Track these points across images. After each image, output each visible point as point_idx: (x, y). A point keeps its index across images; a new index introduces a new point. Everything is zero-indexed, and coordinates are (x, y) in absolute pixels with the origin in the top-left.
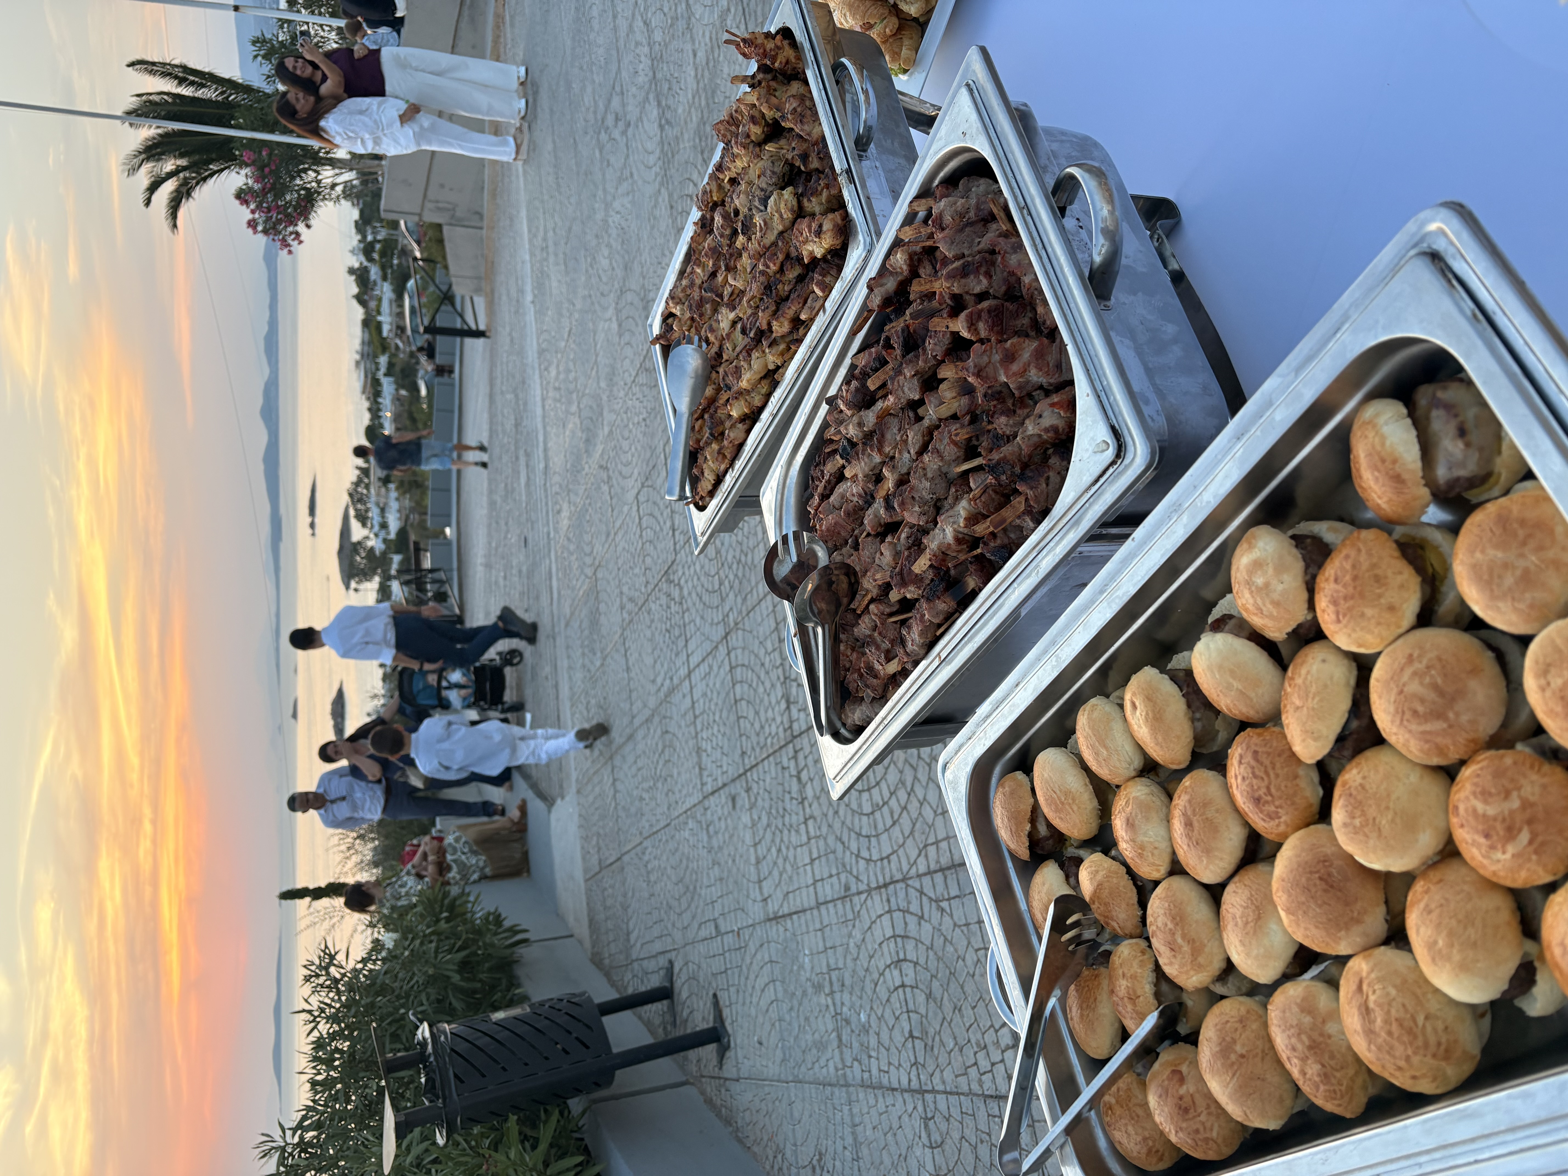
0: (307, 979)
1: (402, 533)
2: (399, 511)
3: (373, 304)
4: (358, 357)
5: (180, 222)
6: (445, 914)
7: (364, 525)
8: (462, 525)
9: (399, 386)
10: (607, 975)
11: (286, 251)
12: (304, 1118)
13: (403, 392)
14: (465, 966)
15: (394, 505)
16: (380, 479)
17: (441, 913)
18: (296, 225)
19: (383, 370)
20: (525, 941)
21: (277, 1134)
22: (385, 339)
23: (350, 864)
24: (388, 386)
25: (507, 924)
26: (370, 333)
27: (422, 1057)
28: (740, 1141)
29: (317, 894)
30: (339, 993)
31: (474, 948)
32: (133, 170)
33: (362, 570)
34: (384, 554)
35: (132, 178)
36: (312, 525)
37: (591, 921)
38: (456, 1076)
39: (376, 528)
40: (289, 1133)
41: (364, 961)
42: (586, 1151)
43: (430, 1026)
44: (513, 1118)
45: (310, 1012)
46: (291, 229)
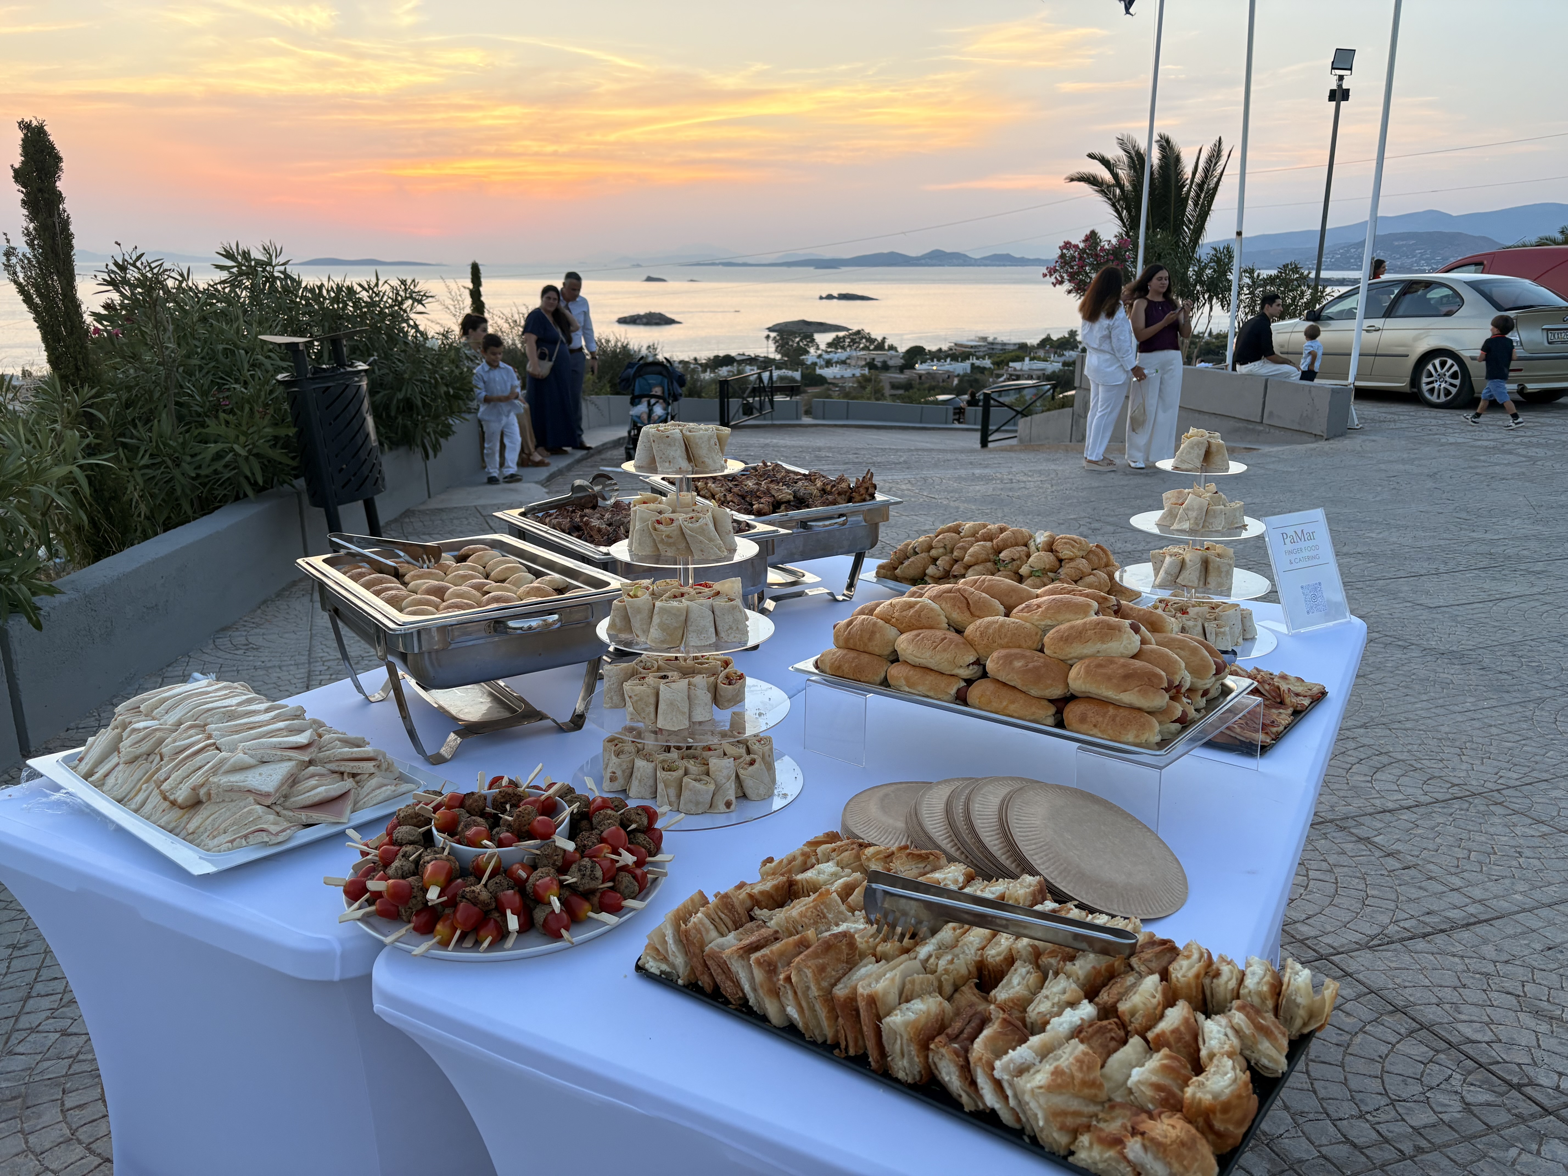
0: (403, 282)
1: (821, 381)
2: (842, 377)
3: (1041, 353)
4: (990, 339)
5: (1075, 183)
6: (452, 392)
7: (829, 345)
8: (813, 429)
9: (961, 378)
10: (395, 520)
11: (1046, 271)
12: (293, 280)
13: (956, 381)
14: (408, 406)
15: (848, 373)
16: (874, 359)
17: (453, 388)
18: (1070, 281)
19: (977, 363)
20: (427, 456)
21: (281, 259)
22: (1007, 365)
23: (501, 322)
24: (962, 367)
25: (442, 441)
26: (1013, 351)
27: (342, 365)
28: (265, 602)
29: (476, 294)
30: (391, 306)
31: (423, 413)
32: (1122, 143)
33: (787, 343)
34: (802, 363)
35: (1116, 141)
36: (830, 297)
37: (442, 510)
38: (329, 387)
39: (826, 356)
40: (282, 268)
41: (416, 326)
42: (264, 489)
43: (365, 371)
44: (292, 432)
45: (377, 285)
46: (1065, 276)
